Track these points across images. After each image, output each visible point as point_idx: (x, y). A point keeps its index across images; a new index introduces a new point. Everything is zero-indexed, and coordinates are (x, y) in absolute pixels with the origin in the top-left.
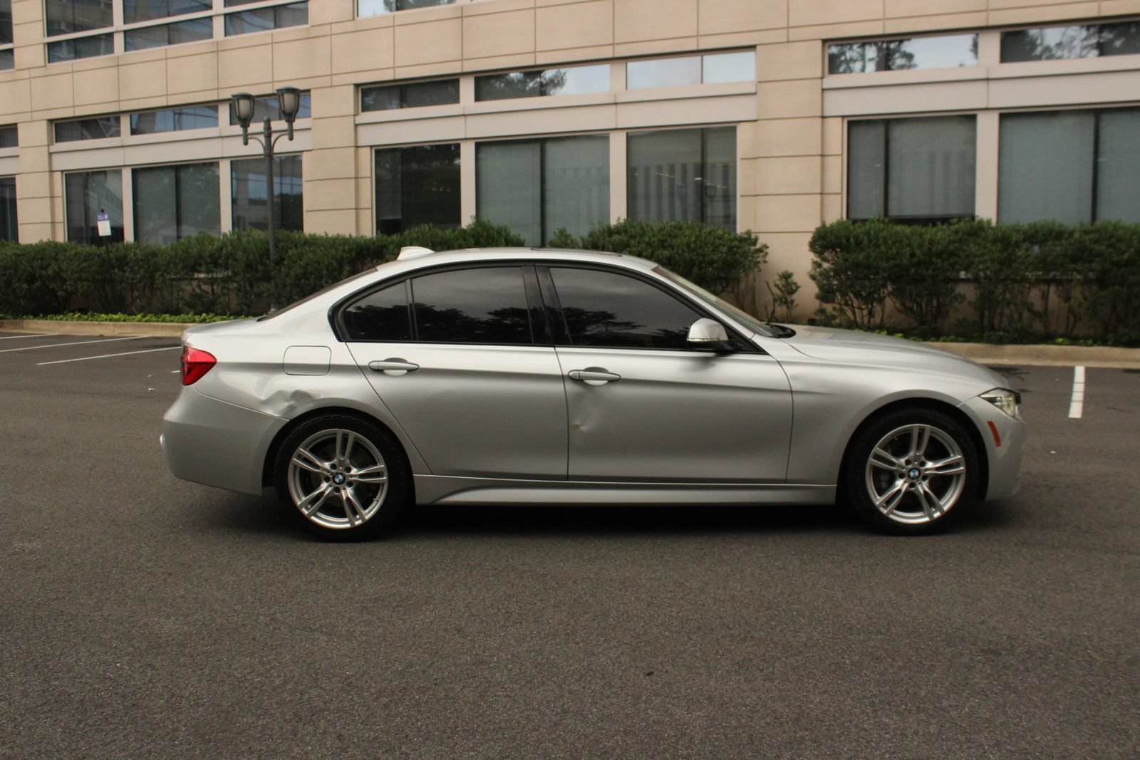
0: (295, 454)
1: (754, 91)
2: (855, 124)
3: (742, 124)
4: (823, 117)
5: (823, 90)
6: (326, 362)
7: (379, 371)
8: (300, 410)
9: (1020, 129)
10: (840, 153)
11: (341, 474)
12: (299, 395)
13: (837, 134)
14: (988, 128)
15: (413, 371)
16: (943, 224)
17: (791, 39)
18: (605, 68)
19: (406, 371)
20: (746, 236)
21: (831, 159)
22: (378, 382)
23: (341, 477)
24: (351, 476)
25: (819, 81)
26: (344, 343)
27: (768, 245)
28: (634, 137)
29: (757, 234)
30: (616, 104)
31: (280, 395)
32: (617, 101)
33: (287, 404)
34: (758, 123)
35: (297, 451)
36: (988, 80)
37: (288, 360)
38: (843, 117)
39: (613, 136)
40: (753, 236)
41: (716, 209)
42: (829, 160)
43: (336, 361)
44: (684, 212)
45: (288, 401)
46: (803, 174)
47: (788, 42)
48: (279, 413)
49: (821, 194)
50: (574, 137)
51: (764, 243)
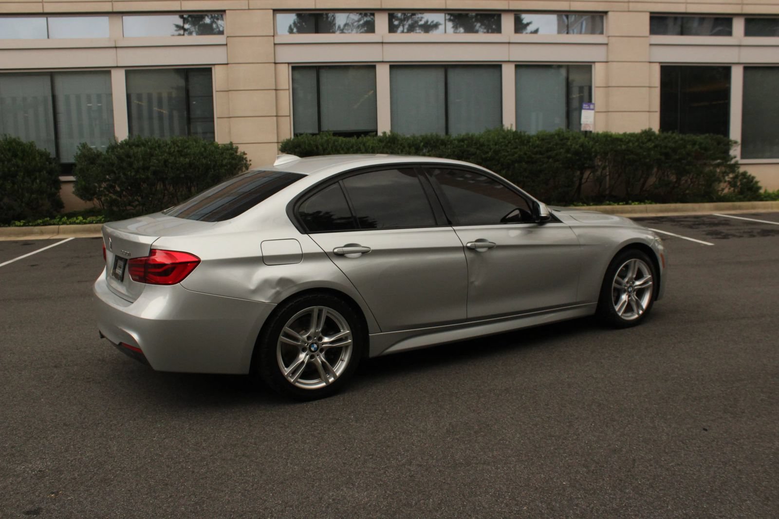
0: (282, 333)
1: (225, 43)
2: (297, 68)
3: (216, 66)
4: (275, 63)
5: (275, 44)
6: (299, 252)
7: (341, 255)
8: (285, 295)
9: (401, 74)
10: (288, 88)
11: (316, 343)
12: (283, 282)
13: (285, 75)
14: (383, 74)
15: (366, 253)
16: (365, 136)
17: (251, 8)
18: (105, 20)
19: (360, 254)
20: (230, 146)
21: (282, 92)
22: (343, 264)
23: (315, 346)
24: (323, 343)
25: (272, 38)
26: (306, 235)
27: (246, 152)
28: (131, 72)
29: (237, 145)
30: (116, 47)
31: (266, 283)
32: (117, 46)
33: (273, 291)
34: (229, 66)
35: (283, 329)
36: (382, 43)
37: (266, 253)
38: (289, 63)
39: (114, 73)
40: (234, 146)
41: (199, 128)
42: (281, 93)
43: (306, 250)
44: (172, 130)
45: (274, 288)
46: (262, 102)
47: (249, 9)
48: (269, 299)
49: (277, 116)
50: (90, 72)
51: (243, 151)
